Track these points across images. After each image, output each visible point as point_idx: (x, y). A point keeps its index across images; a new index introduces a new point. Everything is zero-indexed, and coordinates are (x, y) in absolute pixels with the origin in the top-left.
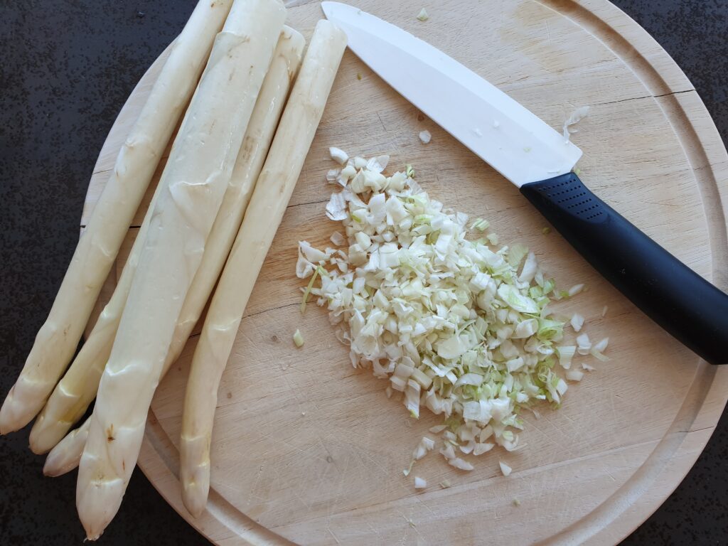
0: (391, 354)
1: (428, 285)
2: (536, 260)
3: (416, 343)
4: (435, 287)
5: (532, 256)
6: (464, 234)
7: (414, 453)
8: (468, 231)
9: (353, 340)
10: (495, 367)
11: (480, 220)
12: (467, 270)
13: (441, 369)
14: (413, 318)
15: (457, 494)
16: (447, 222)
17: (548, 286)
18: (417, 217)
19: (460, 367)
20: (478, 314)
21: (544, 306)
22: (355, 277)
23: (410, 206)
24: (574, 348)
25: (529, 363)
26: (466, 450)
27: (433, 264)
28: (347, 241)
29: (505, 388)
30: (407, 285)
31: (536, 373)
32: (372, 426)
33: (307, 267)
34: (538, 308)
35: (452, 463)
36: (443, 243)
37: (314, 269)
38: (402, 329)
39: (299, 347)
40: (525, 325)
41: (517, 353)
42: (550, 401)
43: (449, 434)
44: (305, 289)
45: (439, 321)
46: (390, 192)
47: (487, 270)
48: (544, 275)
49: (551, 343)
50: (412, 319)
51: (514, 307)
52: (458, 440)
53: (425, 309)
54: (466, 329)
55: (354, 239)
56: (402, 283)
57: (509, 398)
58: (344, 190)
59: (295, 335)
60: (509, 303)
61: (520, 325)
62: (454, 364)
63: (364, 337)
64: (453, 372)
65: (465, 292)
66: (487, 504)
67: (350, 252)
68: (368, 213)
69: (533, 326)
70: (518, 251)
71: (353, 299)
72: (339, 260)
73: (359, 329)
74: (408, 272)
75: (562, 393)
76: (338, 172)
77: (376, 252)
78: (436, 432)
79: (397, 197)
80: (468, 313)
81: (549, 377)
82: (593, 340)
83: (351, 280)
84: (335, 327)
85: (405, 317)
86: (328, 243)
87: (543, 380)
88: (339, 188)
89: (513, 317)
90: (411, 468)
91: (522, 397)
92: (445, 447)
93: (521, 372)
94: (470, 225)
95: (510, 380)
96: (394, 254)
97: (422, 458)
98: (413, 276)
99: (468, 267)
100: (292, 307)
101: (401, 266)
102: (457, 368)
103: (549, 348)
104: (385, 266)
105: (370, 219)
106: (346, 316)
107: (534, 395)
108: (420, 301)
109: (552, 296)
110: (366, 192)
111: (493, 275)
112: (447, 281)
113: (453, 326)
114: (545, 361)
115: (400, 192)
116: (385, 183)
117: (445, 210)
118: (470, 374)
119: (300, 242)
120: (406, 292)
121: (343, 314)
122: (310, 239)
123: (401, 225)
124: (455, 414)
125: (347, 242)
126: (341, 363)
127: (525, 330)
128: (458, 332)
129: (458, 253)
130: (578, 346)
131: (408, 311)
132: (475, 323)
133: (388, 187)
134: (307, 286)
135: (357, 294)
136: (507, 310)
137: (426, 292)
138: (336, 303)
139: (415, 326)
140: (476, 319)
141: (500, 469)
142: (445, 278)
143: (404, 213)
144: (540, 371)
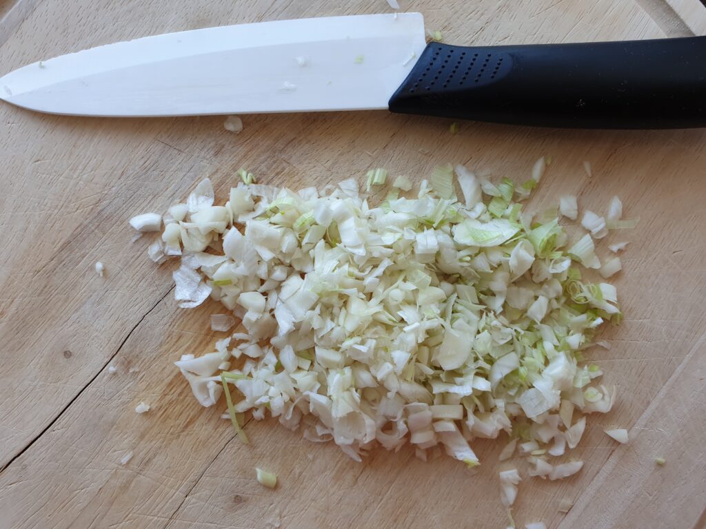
0: (390, 413)
1: (370, 296)
2: (469, 171)
3: (409, 379)
4: (380, 292)
5: (461, 170)
6: (365, 204)
7: (503, 500)
8: (367, 196)
9: (333, 429)
10: (519, 330)
11: (370, 173)
12: (400, 243)
13: (461, 384)
14: (382, 351)
15: (587, 506)
16: (335, 205)
17: (505, 189)
18: (296, 226)
19: (482, 363)
20: (453, 283)
21: (519, 215)
22: (277, 352)
23: (276, 218)
24: (588, 237)
25: (553, 295)
26: (558, 451)
27: (357, 267)
28: (234, 316)
29: (548, 345)
30: (346, 316)
31: (568, 299)
32: (432, 508)
33: (209, 386)
34: (516, 224)
35: (553, 477)
36: (350, 232)
37: (219, 383)
38: (380, 376)
39: (276, 487)
40: (517, 256)
41: (531, 293)
42: (609, 318)
43: (527, 447)
44: (228, 414)
45: (416, 331)
46: (240, 220)
47: (423, 225)
48: (491, 180)
49: (561, 252)
50: (383, 353)
51: (489, 244)
52: (542, 445)
53: (388, 328)
54: (453, 313)
55: (242, 309)
56: (338, 317)
57: (562, 354)
58: (184, 259)
59: (259, 477)
60: (478, 245)
61: (512, 261)
62: (472, 366)
63: (342, 419)
64: (477, 374)
65: (419, 271)
66: (629, 491)
67: (248, 328)
68: (233, 265)
69: (526, 249)
70: (441, 176)
71: (295, 381)
72: (242, 346)
73: (329, 414)
74: (335, 300)
75: (614, 299)
76: (161, 244)
77: (279, 303)
78: (510, 456)
79: (254, 218)
80: (439, 292)
81: (585, 292)
82: (601, 212)
83: (274, 360)
84: (299, 432)
85: (372, 358)
86: (213, 336)
87: (583, 301)
88: (175, 261)
89: (497, 257)
90: (513, 521)
91: (576, 340)
92: (533, 466)
93: (551, 312)
94: (363, 189)
95: (546, 331)
96: (302, 288)
97: (518, 498)
98: (345, 301)
99: (399, 239)
100: (230, 445)
101: (320, 298)
102: (478, 368)
103: (562, 261)
104: (302, 314)
105: (241, 269)
106: (302, 407)
107: (586, 326)
108: (375, 322)
109: (518, 197)
110: (213, 241)
111: (435, 225)
112: (388, 273)
113: (436, 323)
114: (568, 278)
115: (254, 210)
116: (227, 213)
117: (323, 192)
118: (498, 361)
119: (178, 363)
120: (350, 326)
121: (295, 408)
122: (189, 348)
123: (284, 250)
124: (514, 419)
125: (236, 318)
126: (339, 465)
127: (521, 262)
128: (447, 324)
129: (376, 231)
130: (590, 232)
131: (370, 348)
132: (458, 297)
133: (234, 215)
134: (227, 408)
135: (295, 372)
136: (483, 253)
137: (374, 307)
138: (277, 404)
139: (392, 358)
140: (455, 291)
141: (611, 438)
142: (384, 272)
143: (276, 231)
144: (571, 294)
